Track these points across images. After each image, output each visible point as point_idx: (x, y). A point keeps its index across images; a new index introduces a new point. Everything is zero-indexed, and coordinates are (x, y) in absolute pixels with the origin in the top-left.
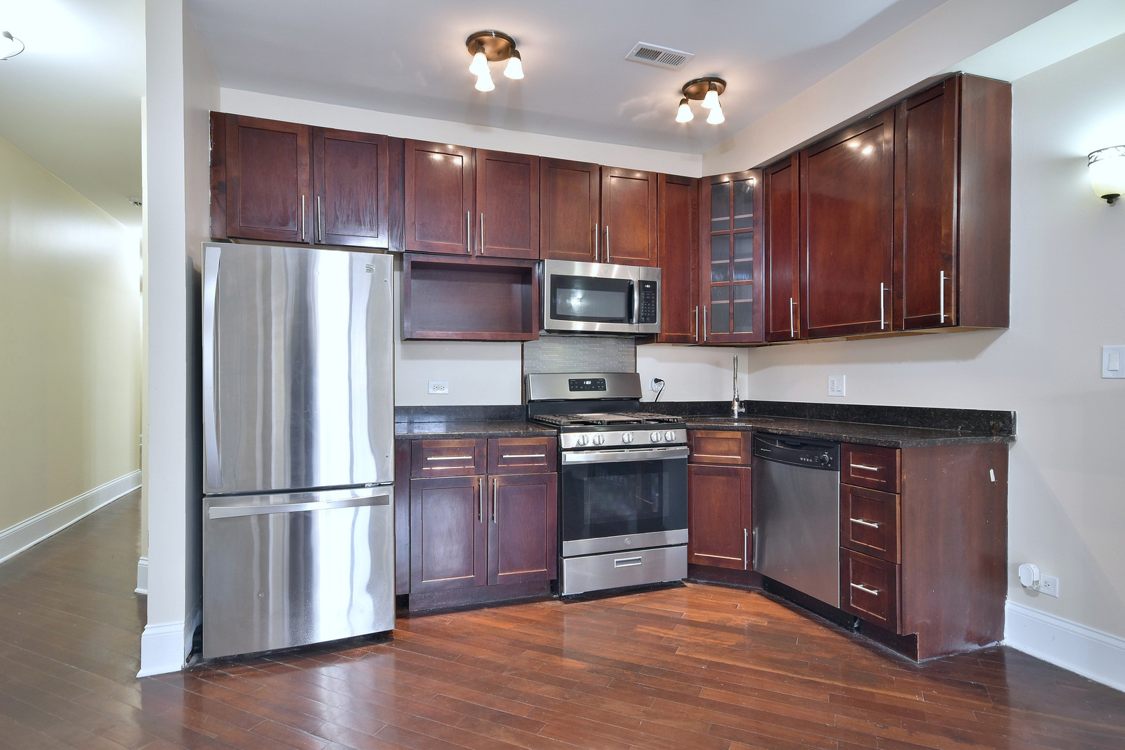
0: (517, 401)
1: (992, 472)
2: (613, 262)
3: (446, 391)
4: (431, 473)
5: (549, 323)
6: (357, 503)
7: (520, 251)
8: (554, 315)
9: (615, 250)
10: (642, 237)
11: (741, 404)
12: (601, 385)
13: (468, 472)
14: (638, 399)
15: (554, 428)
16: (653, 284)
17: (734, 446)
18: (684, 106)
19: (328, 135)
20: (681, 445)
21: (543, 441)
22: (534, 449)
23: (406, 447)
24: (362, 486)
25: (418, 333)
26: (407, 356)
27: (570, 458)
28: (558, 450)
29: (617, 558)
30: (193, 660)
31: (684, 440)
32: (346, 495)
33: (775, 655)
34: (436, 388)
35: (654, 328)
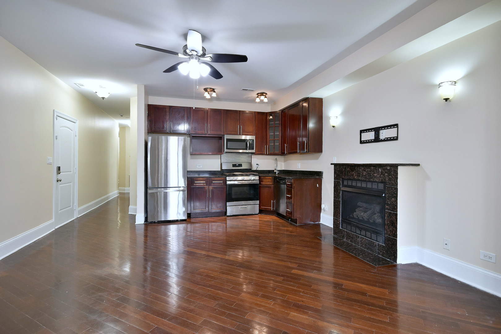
0: (220, 170)
1: (317, 185)
2: (243, 135)
3: (201, 167)
4: (196, 185)
5: (226, 150)
6: (179, 191)
7: (219, 133)
8: (227, 148)
9: (243, 132)
10: (251, 128)
11: (278, 171)
12: (241, 165)
13: (204, 185)
14: (251, 169)
15: (225, 176)
16: (253, 140)
17: (270, 180)
18: (258, 98)
19: (173, 108)
20: (258, 180)
21: (223, 178)
22: (220, 180)
23: (190, 179)
24: (180, 187)
25: (194, 153)
26: (191, 158)
27: (228, 183)
28: (226, 181)
29: (240, 207)
30: (145, 223)
31: (258, 179)
32: (177, 189)
33: (269, 224)
34: (199, 166)
35: (254, 151)
